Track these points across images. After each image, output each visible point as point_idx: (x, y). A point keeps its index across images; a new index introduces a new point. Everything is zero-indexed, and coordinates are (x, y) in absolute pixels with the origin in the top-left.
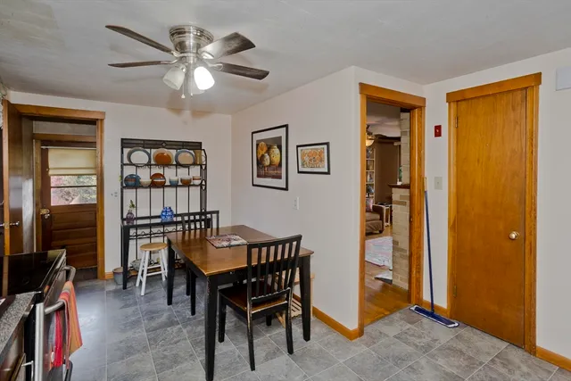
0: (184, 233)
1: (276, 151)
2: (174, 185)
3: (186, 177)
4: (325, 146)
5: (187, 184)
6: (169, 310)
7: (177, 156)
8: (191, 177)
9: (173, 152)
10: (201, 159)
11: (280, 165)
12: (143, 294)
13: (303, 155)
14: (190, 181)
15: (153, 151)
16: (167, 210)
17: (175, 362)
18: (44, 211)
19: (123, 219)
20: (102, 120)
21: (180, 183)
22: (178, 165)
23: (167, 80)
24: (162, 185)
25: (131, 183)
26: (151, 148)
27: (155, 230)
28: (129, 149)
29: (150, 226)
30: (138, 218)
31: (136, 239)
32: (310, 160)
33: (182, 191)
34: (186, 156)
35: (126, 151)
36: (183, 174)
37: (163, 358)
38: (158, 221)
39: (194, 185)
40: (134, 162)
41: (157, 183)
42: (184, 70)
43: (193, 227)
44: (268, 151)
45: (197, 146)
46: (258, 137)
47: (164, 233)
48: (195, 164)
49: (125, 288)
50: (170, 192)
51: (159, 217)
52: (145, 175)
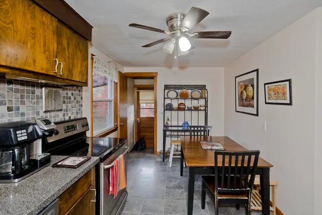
0: (191, 137)
1: (250, 88)
2: (190, 109)
3: (196, 105)
4: (287, 83)
5: (196, 109)
6: (181, 179)
7: (191, 93)
8: (199, 105)
9: (190, 91)
10: (205, 95)
11: (253, 98)
12: (170, 166)
13: (270, 90)
14: (198, 107)
15: (179, 91)
16: (186, 123)
17: (175, 211)
18: (138, 119)
19: (164, 126)
20: (156, 76)
21: (193, 109)
22: (192, 98)
23: (165, 49)
24: (184, 109)
25: (169, 108)
26: (178, 89)
27: (179, 134)
28: (168, 90)
29: (178, 131)
30: (171, 126)
31: (171, 137)
32: (275, 94)
33: (195, 113)
34: (197, 94)
35: (166, 91)
36: (195, 103)
37: (169, 206)
38: (181, 128)
39: (201, 110)
40: (169, 97)
41: (181, 108)
42: (174, 42)
43: (199, 134)
44: (245, 89)
45: (203, 88)
46: (238, 79)
47: (184, 135)
48: (201, 98)
49: (164, 161)
50: (188, 113)
51: (181, 126)
52: (175, 104)
